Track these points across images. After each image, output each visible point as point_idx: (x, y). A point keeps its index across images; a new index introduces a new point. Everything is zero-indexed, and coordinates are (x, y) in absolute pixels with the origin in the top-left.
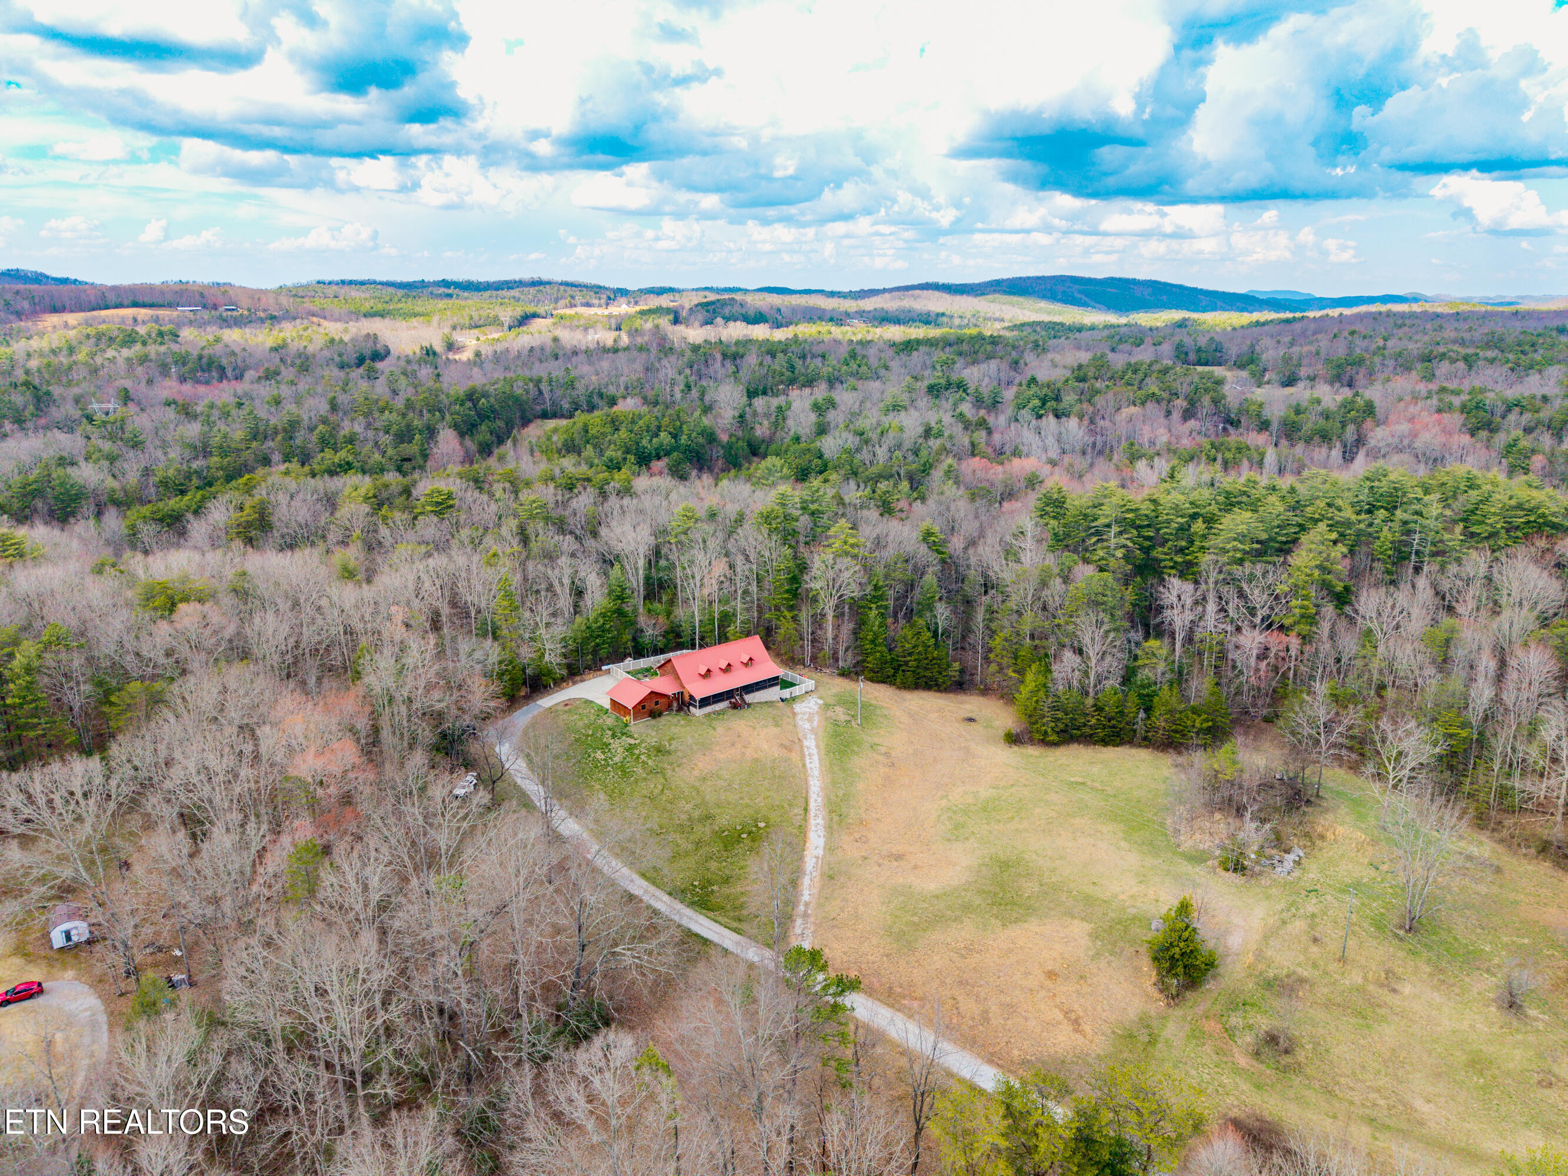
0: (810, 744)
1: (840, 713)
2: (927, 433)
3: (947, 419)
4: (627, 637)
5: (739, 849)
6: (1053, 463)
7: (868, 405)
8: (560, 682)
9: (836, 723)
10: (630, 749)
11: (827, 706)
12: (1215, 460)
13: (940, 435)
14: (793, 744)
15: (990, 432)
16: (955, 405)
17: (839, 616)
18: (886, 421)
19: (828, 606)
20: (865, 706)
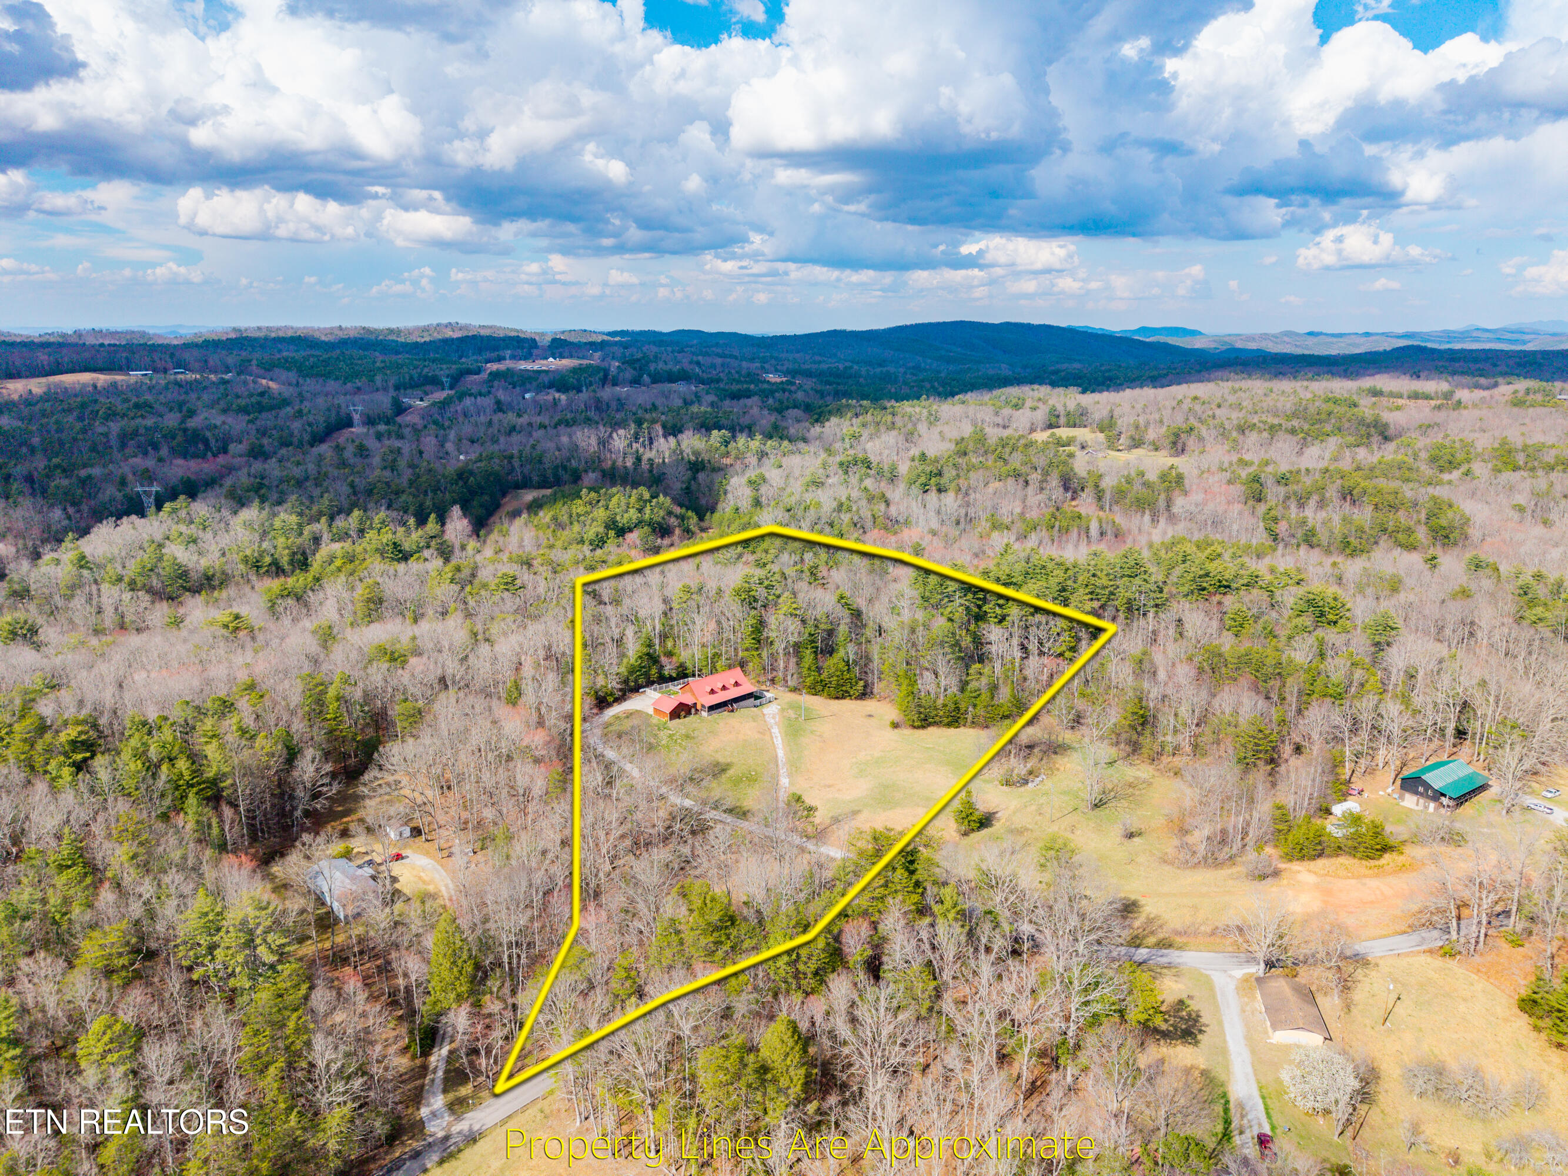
0: (775, 731)
1: (792, 714)
2: (840, 508)
3: (855, 494)
4: (654, 671)
5: (742, 785)
6: (934, 533)
7: (792, 480)
8: (618, 700)
9: (789, 719)
10: (670, 736)
11: (783, 710)
12: (1053, 527)
13: (849, 510)
14: (766, 731)
15: (888, 503)
16: (861, 480)
17: (787, 654)
18: (808, 497)
19: (779, 647)
20: (807, 709)
